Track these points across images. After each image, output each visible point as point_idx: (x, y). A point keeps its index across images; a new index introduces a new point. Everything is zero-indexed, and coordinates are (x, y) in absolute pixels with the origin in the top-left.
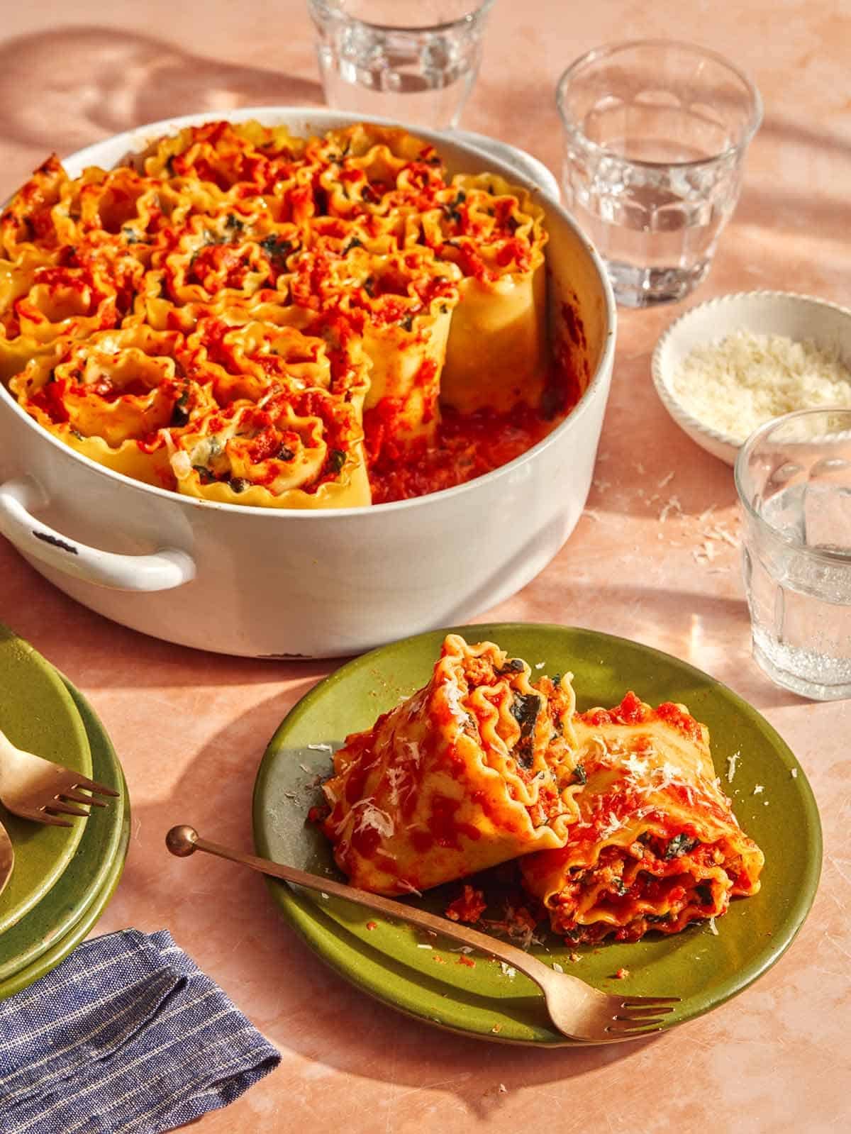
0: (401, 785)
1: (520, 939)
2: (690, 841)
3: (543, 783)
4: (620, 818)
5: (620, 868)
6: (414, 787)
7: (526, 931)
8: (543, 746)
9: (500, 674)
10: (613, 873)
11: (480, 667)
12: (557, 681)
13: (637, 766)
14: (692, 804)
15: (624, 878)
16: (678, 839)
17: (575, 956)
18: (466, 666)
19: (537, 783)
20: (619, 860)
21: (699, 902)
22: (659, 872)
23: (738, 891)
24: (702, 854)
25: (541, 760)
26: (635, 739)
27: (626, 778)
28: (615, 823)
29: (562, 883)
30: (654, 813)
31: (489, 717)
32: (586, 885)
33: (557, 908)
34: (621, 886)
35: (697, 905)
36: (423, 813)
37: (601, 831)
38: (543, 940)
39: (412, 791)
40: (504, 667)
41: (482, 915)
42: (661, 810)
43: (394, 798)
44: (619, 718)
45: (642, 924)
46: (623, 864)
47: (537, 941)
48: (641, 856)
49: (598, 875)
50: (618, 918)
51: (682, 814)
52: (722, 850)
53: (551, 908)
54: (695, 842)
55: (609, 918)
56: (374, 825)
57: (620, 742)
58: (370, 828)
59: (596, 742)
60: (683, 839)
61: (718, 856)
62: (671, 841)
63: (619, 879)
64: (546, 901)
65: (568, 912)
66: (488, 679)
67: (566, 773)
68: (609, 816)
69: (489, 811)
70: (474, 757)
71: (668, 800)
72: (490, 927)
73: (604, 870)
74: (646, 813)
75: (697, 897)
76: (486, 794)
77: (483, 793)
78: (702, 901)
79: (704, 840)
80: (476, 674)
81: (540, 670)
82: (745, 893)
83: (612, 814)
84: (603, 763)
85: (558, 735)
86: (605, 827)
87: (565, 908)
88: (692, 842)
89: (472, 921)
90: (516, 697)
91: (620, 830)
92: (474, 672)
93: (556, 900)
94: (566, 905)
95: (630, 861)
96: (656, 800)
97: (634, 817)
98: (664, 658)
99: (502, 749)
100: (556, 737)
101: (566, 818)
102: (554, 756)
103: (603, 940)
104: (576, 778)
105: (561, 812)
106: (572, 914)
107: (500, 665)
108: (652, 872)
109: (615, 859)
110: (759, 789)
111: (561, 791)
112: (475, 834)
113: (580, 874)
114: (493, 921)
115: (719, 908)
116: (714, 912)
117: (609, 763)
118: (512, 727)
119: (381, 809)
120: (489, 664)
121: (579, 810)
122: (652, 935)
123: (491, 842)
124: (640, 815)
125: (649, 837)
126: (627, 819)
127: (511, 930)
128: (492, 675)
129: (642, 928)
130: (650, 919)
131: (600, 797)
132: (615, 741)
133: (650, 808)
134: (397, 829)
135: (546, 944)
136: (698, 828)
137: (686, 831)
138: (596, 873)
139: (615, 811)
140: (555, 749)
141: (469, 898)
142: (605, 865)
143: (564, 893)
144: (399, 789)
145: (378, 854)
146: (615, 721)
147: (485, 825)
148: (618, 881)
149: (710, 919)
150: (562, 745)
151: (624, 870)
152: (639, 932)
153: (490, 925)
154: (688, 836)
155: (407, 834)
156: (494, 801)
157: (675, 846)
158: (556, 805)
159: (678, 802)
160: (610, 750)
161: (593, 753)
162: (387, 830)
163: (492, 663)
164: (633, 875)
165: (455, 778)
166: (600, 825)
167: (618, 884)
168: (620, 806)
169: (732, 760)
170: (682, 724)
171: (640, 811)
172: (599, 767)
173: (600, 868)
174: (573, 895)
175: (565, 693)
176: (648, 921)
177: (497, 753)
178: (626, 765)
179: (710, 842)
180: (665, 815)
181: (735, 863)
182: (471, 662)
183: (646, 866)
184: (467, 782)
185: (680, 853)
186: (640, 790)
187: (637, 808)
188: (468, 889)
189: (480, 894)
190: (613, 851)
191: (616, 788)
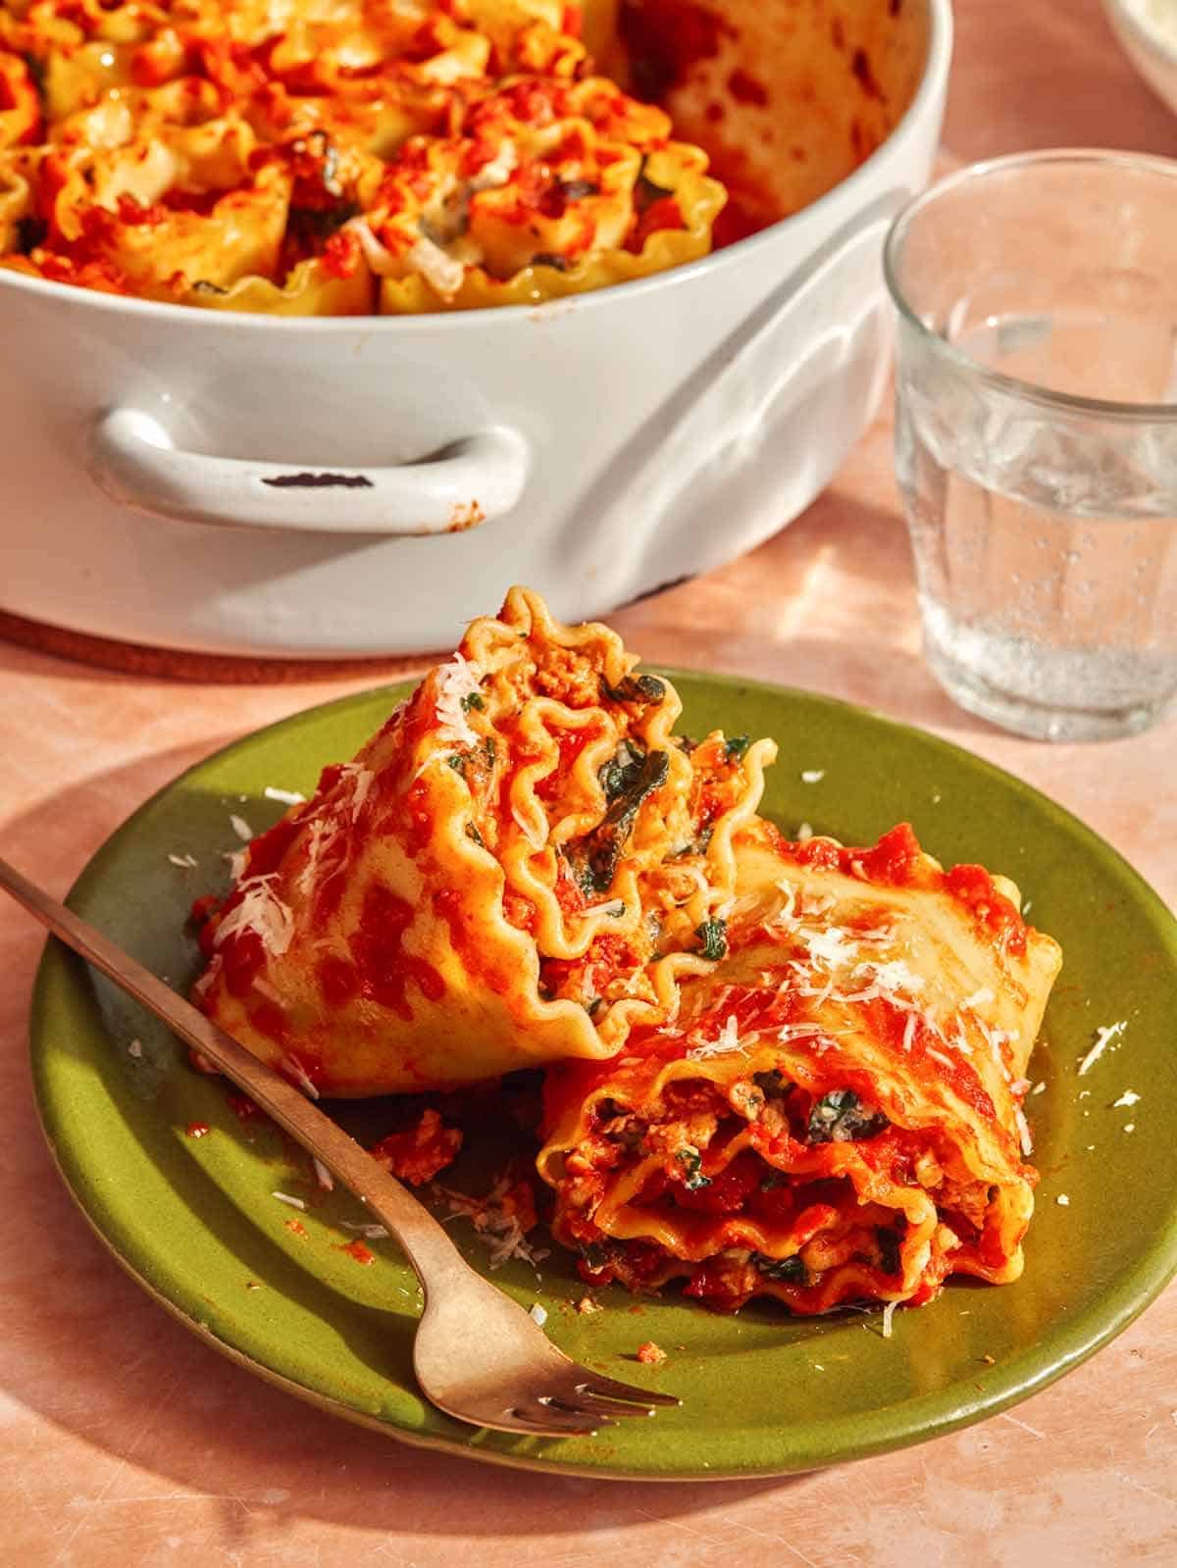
0: (326, 856)
1: (495, 1241)
2: (863, 1114)
3: (614, 925)
4: (742, 1033)
5: (706, 1134)
6: (345, 863)
7: (509, 1229)
8: (646, 859)
9: (613, 697)
10: (688, 1138)
11: (570, 669)
12: (737, 747)
13: (830, 948)
14: (907, 1044)
15: (708, 1155)
16: (835, 1099)
17: (586, 1304)
18: (541, 661)
19: (598, 918)
20: (708, 1117)
21: (876, 1260)
22: (780, 1160)
23: (970, 1264)
24: (888, 1151)
25: (629, 881)
26: (863, 907)
27: (795, 965)
28: (729, 1038)
29: (579, 1132)
30: (809, 1039)
31: (535, 759)
32: (629, 1151)
33: (562, 1183)
34: (694, 1167)
35: (869, 1264)
36: (350, 918)
37: (693, 1047)
38: (540, 1257)
39: (338, 871)
40: (621, 684)
41: (442, 1176)
42: (827, 1037)
43: (306, 881)
44: (858, 865)
45: (744, 1276)
46: (714, 1123)
47: (523, 1254)
48: (751, 1113)
49: (657, 1134)
50: (687, 1241)
51: (868, 1054)
52: (941, 1159)
53: (551, 1180)
54: (876, 1117)
55: (670, 1239)
56: (258, 927)
57: (827, 904)
58: (250, 932)
59: (781, 892)
60: (847, 1103)
61: (925, 1165)
62: (822, 1099)
63: (696, 1152)
64: (541, 1162)
65: (578, 1198)
66: (579, 697)
67: (684, 928)
68: (724, 1026)
69: (461, 938)
70: (450, 814)
71: (861, 1024)
72: (448, 1202)
73: (671, 1128)
74: (795, 1035)
75: (874, 1250)
76: (462, 899)
77: (453, 898)
78: (883, 1262)
79: (895, 1118)
80: (555, 682)
81: (809, 785)
82: (985, 1273)
83: (732, 1020)
84: (769, 930)
85: (696, 850)
86: (703, 1042)
87: (575, 1187)
88: (868, 1116)
89: (412, 1180)
90: (623, 747)
91: (732, 1054)
92: (554, 674)
93: (563, 1165)
94: (578, 1181)
95: (731, 1123)
96: (830, 1016)
97: (771, 1039)
98: (1060, 819)
99: (535, 826)
100: (687, 852)
101: (640, 1008)
102: (668, 888)
103: (659, 1289)
104: (697, 943)
105: (632, 991)
106: (588, 1204)
107: (615, 679)
108: (766, 1155)
109: (700, 1110)
110: (1129, 1099)
111: (657, 958)
112: (436, 988)
113: (620, 1124)
114: (454, 1194)
115: (911, 1283)
116: (900, 1290)
117: (781, 933)
118: (587, 798)
119: (281, 899)
120: (593, 669)
121: (677, 1004)
122: (764, 1307)
123: (465, 1011)
124: (783, 1036)
125: (784, 1083)
126: (755, 1037)
127: (481, 1220)
128: (590, 691)
129: (742, 1282)
130: (763, 1267)
131: (728, 990)
132: (820, 899)
133: (809, 1028)
134: (296, 942)
135: (542, 1266)
136: (884, 1087)
137: (856, 1088)
138: (653, 1129)
139: (740, 1019)
140: (675, 872)
141: (425, 1135)
142: (676, 1119)
143: (581, 1154)
144: (320, 863)
145: (256, 992)
146: (846, 868)
147: (453, 970)
148: (690, 1155)
149: (888, 1303)
150: (696, 871)
151: (714, 1139)
152: (736, 1291)
153: (449, 1199)
154: (860, 1099)
155: (315, 958)
156: (470, 917)
157: (828, 1113)
158: (628, 977)
159: (876, 1033)
160: (797, 913)
161: (764, 910)
162: (276, 943)
163: (600, 669)
164: (728, 1153)
165: (411, 853)
166: (698, 1037)
167: (688, 1163)
168: (755, 1013)
169: (1106, 1034)
170: (984, 911)
171: (786, 1028)
172: (760, 938)
173: (666, 1121)
174: (599, 1164)
175: (745, 776)
176: (758, 1272)
177: (521, 830)
178: (807, 942)
179: (906, 1127)
180: (831, 1049)
181: (969, 1199)
182: (554, 655)
183: (754, 1140)
184: (430, 867)
185: (840, 1134)
186: (807, 991)
187: (786, 1021)
188: (430, 1118)
189: (455, 1137)
190: (701, 1093)
191: (767, 979)
